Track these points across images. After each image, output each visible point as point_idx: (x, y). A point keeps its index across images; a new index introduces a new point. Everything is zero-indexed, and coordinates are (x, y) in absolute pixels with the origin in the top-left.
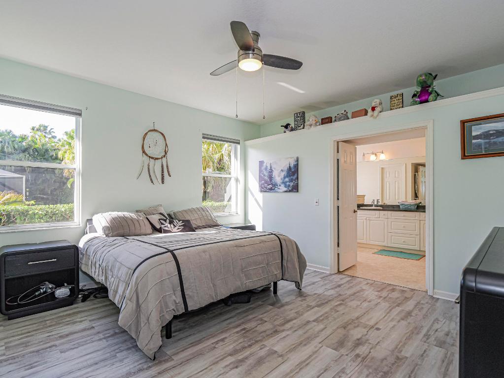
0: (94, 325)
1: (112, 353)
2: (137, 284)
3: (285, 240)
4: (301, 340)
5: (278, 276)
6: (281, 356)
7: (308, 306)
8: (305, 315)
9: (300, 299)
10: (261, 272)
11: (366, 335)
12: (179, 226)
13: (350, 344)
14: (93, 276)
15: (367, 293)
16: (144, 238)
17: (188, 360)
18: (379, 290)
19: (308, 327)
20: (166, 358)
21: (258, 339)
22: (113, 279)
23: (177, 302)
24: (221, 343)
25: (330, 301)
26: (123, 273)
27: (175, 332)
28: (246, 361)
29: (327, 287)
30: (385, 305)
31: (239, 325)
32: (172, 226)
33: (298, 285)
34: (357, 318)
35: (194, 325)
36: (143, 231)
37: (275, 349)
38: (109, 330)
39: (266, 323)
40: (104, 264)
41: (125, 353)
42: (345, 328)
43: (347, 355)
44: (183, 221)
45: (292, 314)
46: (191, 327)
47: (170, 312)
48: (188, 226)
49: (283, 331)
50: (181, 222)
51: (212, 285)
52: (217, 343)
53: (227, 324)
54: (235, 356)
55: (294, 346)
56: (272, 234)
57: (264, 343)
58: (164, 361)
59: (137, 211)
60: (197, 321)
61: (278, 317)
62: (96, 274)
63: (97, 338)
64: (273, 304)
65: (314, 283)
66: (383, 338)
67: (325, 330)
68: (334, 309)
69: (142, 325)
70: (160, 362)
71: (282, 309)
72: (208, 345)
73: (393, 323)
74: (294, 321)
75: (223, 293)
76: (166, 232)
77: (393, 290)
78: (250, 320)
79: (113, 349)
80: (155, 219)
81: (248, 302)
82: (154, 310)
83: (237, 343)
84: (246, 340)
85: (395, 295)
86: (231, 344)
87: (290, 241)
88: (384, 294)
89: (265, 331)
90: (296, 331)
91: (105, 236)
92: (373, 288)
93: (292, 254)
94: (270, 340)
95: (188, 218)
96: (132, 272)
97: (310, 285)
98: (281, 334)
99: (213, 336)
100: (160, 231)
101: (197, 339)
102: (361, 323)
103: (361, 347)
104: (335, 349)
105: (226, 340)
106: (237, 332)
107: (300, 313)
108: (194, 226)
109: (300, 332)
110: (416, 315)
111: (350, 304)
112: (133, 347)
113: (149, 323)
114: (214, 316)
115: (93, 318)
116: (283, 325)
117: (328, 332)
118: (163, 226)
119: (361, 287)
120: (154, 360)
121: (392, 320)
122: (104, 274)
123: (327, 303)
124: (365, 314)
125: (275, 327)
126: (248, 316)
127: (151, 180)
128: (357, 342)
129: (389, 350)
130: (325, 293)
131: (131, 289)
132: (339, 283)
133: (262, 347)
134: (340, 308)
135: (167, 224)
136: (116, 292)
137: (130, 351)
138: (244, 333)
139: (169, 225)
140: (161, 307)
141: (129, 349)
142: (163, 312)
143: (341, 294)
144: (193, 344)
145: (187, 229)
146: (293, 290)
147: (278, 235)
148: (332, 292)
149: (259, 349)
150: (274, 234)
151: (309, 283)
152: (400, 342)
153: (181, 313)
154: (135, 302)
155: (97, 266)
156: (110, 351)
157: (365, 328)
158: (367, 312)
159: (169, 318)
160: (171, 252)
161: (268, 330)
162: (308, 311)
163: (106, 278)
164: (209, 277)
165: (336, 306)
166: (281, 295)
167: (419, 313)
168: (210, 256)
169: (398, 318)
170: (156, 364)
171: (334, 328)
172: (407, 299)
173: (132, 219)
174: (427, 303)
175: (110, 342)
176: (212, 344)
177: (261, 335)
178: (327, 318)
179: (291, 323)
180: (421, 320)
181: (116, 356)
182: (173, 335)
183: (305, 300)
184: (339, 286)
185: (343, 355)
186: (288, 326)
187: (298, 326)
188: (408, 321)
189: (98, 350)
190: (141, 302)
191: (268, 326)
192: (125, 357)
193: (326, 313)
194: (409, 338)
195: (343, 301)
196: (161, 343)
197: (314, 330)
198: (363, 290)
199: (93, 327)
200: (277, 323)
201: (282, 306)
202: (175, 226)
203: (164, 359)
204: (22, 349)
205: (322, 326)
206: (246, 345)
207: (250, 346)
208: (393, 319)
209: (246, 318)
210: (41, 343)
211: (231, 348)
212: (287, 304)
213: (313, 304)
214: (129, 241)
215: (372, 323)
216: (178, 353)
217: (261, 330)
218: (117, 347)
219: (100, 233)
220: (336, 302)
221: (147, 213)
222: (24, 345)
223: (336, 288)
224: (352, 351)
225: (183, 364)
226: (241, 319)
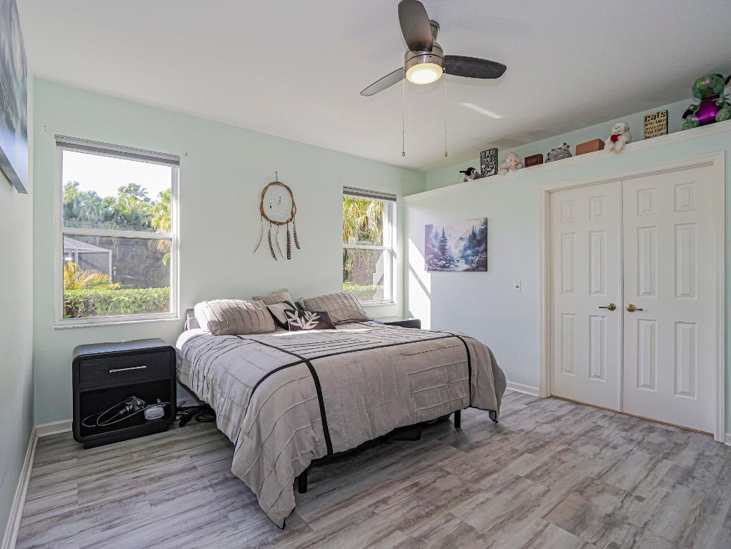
0: (196, 464)
1: (221, 512)
2: (258, 411)
3: (473, 345)
4: (511, 509)
5: (465, 401)
6: (482, 536)
7: (514, 451)
8: (512, 465)
9: (498, 437)
10: (439, 394)
11: (621, 507)
12: (313, 321)
13: (595, 522)
14: (195, 392)
15: (606, 432)
16: (265, 338)
17: (334, 532)
18: (626, 427)
19: (519, 488)
20: (301, 526)
21: (439, 504)
22: (222, 399)
23: (317, 440)
24: (383, 507)
25: (547, 443)
26: (238, 391)
27: (312, 482)
28: (426, 541)
29: (539, 419)
30: (641, 456)
31: (408, 478)
32: (303, 320)
33: (494, 414)
34: (600, 476)
35: (339, 472)
36: (263, 328)
37: (471, 522)
38: (216, 472)
39: (450, 476)
40: (210, 376)
41: (239, 513)
42: (581, 492)
43: (595, 544)
44: (318, 313)
45: (489, 464)
46: (336, 476)
47: (307, 456)
48: (325, 322)
49: (479, 491)
50: (315, 314)
51: (367, 415)
52: (376, 505)
53: (388, 475)
54: (408, 532)
55: (501, 520)
56: (453, 335)
57: (451, 512)
58: (298, 530)
59: (254, 299)
60: (343, 466)
61: (468, 467)
62: (200, 389)
63: (200, 484)
64: (456, 445)
65: (516, 412)
66: (652, 516)
67: (549, 494)
68: (557, 458)
69: (266, 474)
70: (292, 532)
71: (472, 453)
72: (364, 509)
73: (665, 489)
74: (495, 476)
75: (385, 427)
76: (295, 329)
77: (651, 430)
78: (423, 470)
79: (222, 504)
80: (279, 310)
81: (418, 438)
82: (283, 452)
83: (408, 508)
84: (420, 503)
85: (656, 438)
86: (398, 509)
87: (482, 347)
88: (637, 435)
89: (450, 491)
90: (500, 492)
91: (210, 334)
92: (615, 425)
93: (484, 366)
94: (460, 506)
95: (324, 309)
96: (251, 391)
97: (510, 415)
98: (475, 497)
99: (368, 493)
100: (286, 327)
101: (347, 497)
102: (608, 485)
103: (616, 529)
104: (572, 531)
105: (391, 502)
106: (406, 489)
107: (503, 462)
108: (333, 320)
109: (507, 496)
110: (703, 477)
111: (583, 450)
112: (251, 504)
113: (276, 472)
114: (367, 460)
115: (195, 452)
116: (477, 480)
117: (554, 498)
118: (289, 320)
119: (594, 423)
120: (283, 528)
121: (662, 483)
122: (210, 390)
123: (542, 446)
124: (610, 469)
125: (464, 483)
126: (419, 462)
127: (273, 253)
128: (608, 519)
129: (668, 540)
130: (538, 429)
131: (249, 418)
132: (559, 413)
133: (449, 517)
134: (566, 457)
135: (295, 317)
136: (228, 419)
137: (247, 511)
138: (417, 491)
139: (299, 320)
140: (294, 448)
141: (245, 506)
142: (297, 456)
143: (565, 432)
144: (341, 505)
145: (324, 325)
146: (485, 423)
147: (463, 338)
148: (548, 428)
149: (443, 521)
150: (458, 336)
151: (509, 412)
152: (686, 526)
153: (322, 456)
154: (255, 438)
155: (201, 377)
156: (219, 508)
157: (616, 494)
158: (614, 466)
159: (305, 464)
160: (307, 361)
161: (455, 487)
162: (514, 459)
163: (213, 396)
164: (364, 403)
165: (559, 452)
166: (466, 430)
167: (707, 473)
168: (364, 369)
169: (671, 481)
170: (287, 536)
171: (564, 491)
172: (678, 447)
173: (248, 311)
174: (717, 455)
175: (218, 493)
176: (369, 506)
177: (444, 496)
178: (547, 472)
179: (490, 478)
180: (713, 486)
181: (227, 516)
182: (309, 487)
183: (506, 439)
184: (558, 418)
185: (587, 543)
186: (485, 483)
187: (502, 484)
188: (691, 486)
189: (202, 506)
190: (263, 439)
191: (452, 482)
192: (241, 520)
193: (545, 464)
194: (700, 519)
195: (570, 444)
196: (294, 505)
197: (529, 493)
198: (599, 427)
199: (195, 468)
200: (468, 476)
201: (472, 448)
202: (307, 321)
203: (298, 527)
204: (100, 495)
205: (541, 488)
206: (423, 513)
207: (429, 515)
208: (662, 481)
209: (417, 466)
210: (125, 488)
211: (397, 516)
212: (478, 445)
213: (521, 447)
214: (244, 342)
215: (626, 486)
216: (318, 519)
217: (444, 488)
218: (229, 501)
219: (204, 329)
220: (558, 446)
221: (268, 301)
222: (102, 490)
223: (553, 421)
224: (602, 536)
225: (327, 539)
226: (409, 467)
